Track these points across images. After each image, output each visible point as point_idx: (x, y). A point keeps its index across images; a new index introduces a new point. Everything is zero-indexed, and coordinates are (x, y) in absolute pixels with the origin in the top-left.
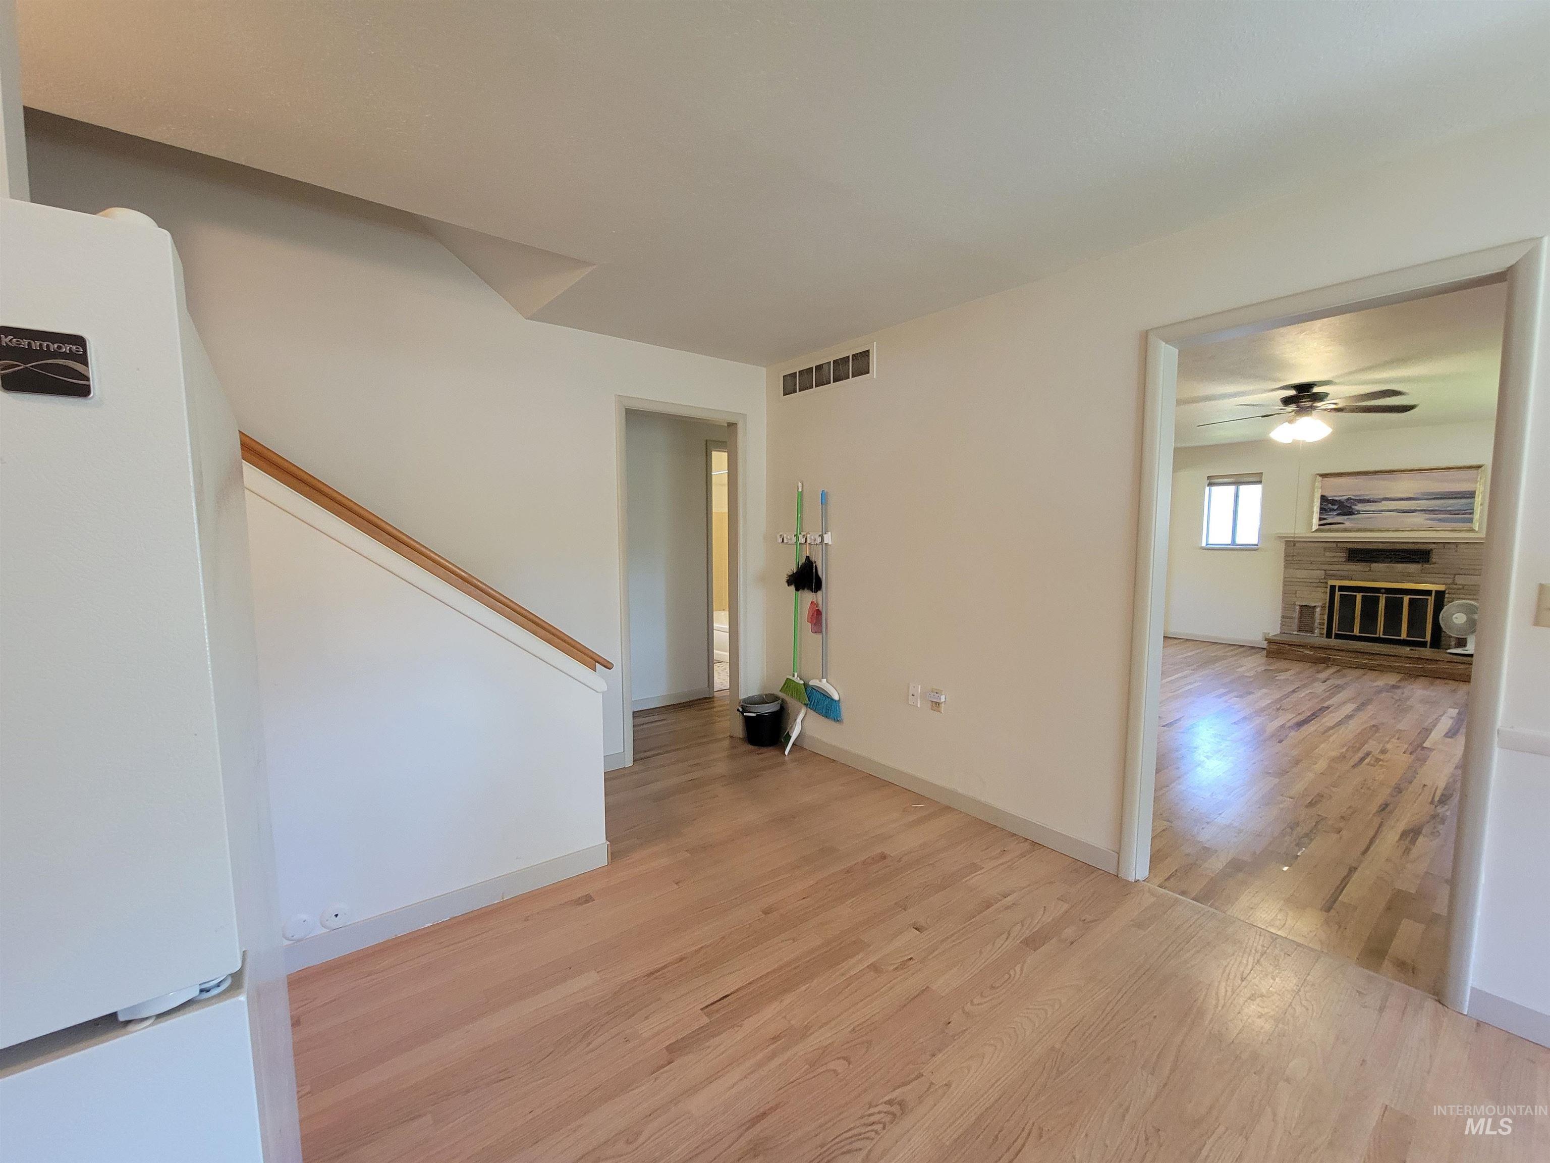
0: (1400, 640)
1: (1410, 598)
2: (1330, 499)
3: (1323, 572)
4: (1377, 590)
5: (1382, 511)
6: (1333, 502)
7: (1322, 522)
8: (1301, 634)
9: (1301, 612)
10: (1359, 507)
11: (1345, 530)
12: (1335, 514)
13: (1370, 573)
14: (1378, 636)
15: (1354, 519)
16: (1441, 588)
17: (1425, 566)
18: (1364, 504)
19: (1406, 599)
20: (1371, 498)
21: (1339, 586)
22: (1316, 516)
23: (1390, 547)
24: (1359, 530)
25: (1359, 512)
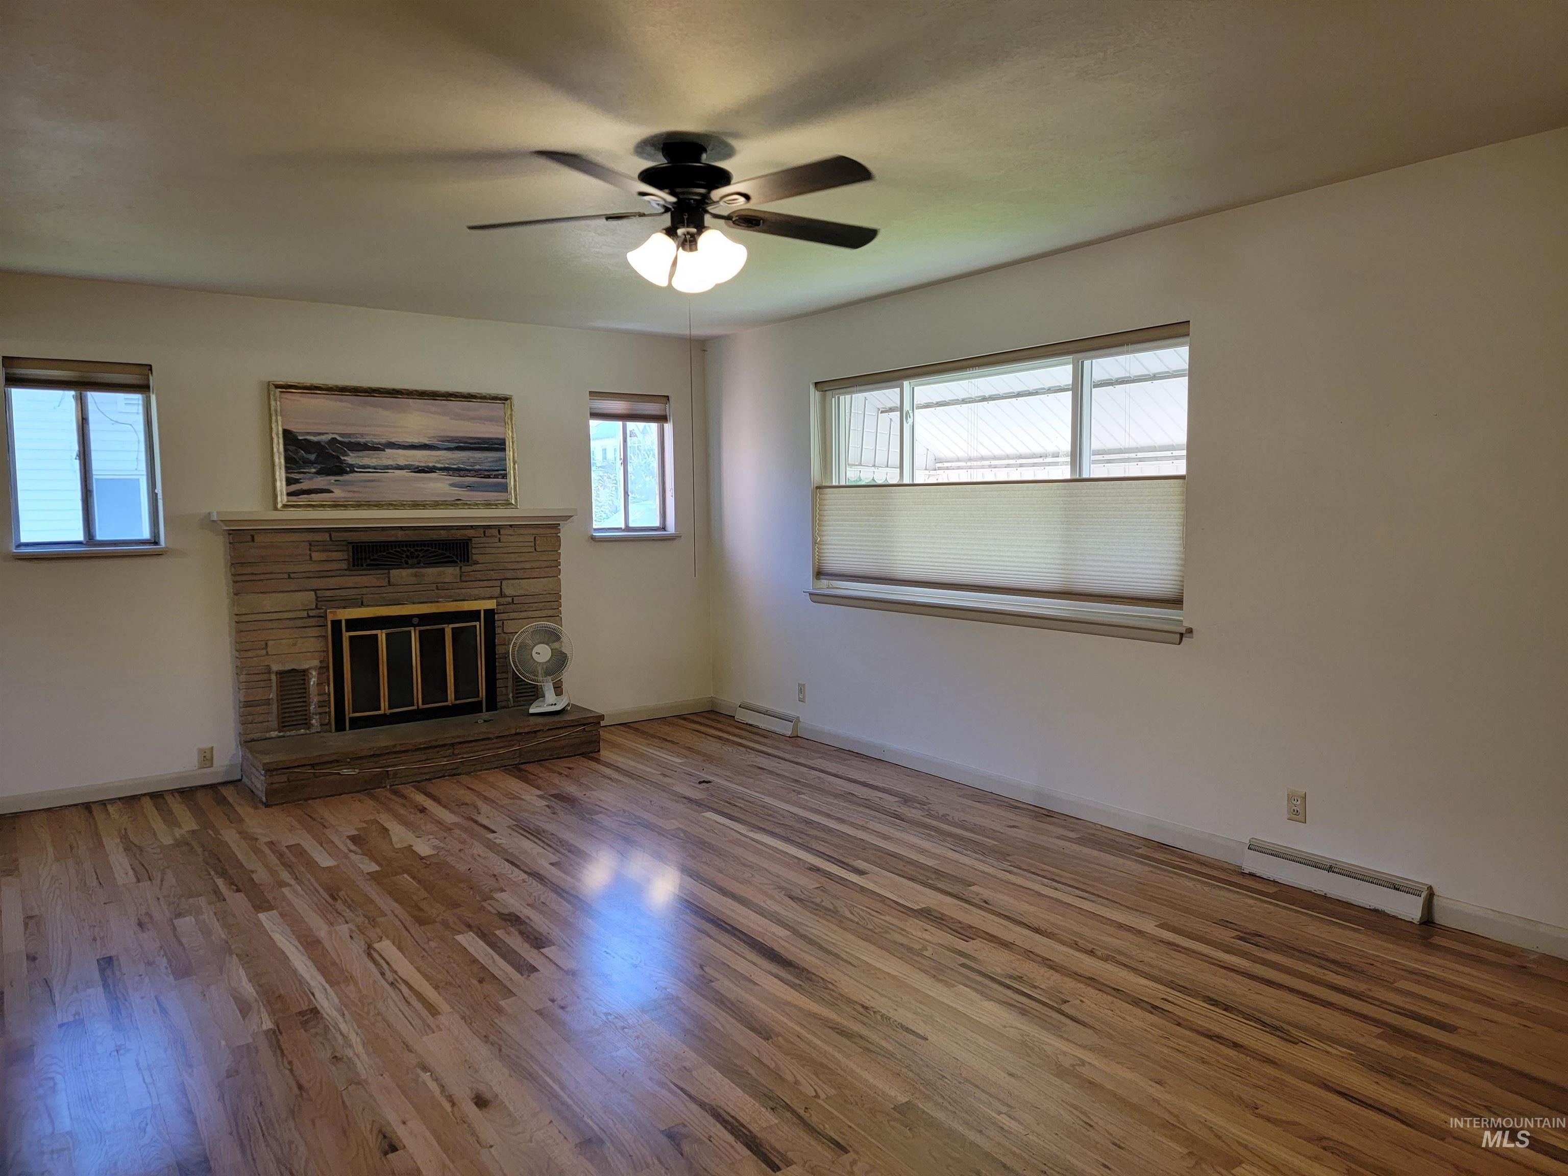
0: (447, 706)
1: (453, 629)
2: (300, 438)
3: (313, 593)
4: (406, 620)
5: (388, 467)
6: (308, 446)
7: (294, 488)
8: (288, 733)
9: (281, 685)
10: (351, 458)
11: (336, 506)
12: (314, 470)
13: (390, 589)
14: (415, 707)
15: (351, 483)
16: (491, 604)
17: (465, 569)
18: (360, 454)
19: (448, 629)
20: (368, 442)
21: (347, 621)
22: (281, 475)
23: (412, 536)
24: (358, 505)
25: (352, 469)
